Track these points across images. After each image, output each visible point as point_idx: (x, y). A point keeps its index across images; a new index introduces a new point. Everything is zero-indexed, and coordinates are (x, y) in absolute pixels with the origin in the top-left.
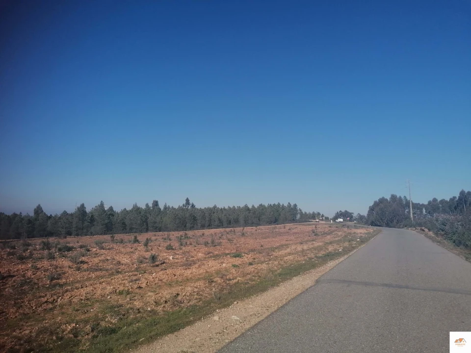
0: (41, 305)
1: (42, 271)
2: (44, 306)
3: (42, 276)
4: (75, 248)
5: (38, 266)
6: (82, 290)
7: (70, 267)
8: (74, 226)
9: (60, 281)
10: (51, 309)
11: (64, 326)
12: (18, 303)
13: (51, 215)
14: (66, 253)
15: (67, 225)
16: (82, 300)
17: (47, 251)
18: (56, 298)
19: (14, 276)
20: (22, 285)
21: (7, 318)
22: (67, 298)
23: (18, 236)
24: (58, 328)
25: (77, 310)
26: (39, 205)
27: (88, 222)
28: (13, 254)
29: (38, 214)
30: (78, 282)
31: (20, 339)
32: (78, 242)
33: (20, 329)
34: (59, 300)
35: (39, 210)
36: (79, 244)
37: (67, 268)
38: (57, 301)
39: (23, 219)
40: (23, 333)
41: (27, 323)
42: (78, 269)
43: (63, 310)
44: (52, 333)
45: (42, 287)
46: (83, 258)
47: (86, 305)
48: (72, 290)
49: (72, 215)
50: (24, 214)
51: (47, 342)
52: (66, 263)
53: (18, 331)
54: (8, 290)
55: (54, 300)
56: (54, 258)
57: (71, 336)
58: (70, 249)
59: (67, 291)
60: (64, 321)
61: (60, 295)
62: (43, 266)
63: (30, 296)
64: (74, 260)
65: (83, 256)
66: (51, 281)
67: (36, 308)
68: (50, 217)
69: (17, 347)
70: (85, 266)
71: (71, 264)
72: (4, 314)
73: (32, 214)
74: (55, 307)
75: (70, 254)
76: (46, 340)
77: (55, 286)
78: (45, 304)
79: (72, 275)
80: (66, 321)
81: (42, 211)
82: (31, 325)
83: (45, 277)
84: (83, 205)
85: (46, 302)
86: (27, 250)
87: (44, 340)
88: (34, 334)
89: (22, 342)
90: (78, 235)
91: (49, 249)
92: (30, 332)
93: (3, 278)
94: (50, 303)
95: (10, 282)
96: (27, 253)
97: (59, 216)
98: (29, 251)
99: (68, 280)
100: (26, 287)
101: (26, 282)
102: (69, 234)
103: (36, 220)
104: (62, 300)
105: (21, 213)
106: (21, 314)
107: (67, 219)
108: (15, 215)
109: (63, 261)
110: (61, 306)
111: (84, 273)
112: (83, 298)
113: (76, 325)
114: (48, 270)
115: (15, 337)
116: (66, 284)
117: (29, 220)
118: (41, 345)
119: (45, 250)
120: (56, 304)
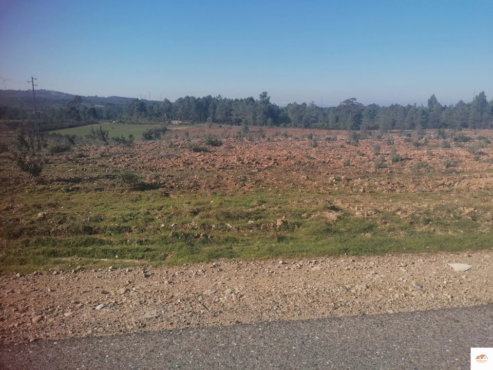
0: (438, 187)
1: (438, 158)
2: (441, 188)
3: (438, 162)
4: (473, 139)
5: (434, 153)
6: (481, 180)
7: (466, 157)
8: (471, 117)
9: (456, 168)
10: (447, 191)
11: (462, 208)
12: (416, 181)
13: (445, 106)
14: (463, 143)
15: (463, 117)
16: (481, 188)
17: (442, 139)
18: (452, 182)
19: (410, 159)
20: (419, 168)
21: (408, 191)
22: (464, 185)
23: (413, 126)
24: (455, 208)
25: (476, 197)
26: (434, 95)
27: (489, 113)
28: (409, 141)
29: (432, 105)
30: (478, 172)
31: (419, 209)
32: (476, 134)
33: (419, 202)
34: (456, 185)
35: (433, 101)
36: (477, 136)
37: (464, 158)
38: (454, 185)
39: (417, 110)
40: (422, 206)
41: (425, 198)
42: (477, 159)
43: (460, 195)
44: (449, 211)
45: (439, 171)
46: (483, 150)
47: (486, 194)
48: (470, 178)
49: (469, 105)
50: (418, 105)
51: (445, 218)
52: (462, 152)
53: (417, 203)
54: (407, 170)
55: (451, 184)
56: (450, 147)
57: (469, 218)
58: (466, 140)
59: (464, 178)
60: (462, 204)
61: (457, 180)
62: (438, 154)
63: (426, 178)
64: (471, 150)
65: (483, 147)
66: (447, 167)
67: (432, 188)
68: (445, 108)
69: (418, 215)
70: (485, 158)
71: (468, 154)
72: (404, 188)
73: (426, 105)
74: (452, 191)
75: (467, 144)
76: (444, 215)
77: (451, 172)
78: (442, 186)
79: (469, 164)
80: (464, 204)
81: (436, 102)
82: (429, 201)
83: (441, 163)
84: (482, 94)
85: (443, 184)
86: (422, 138)
87: (442, 215)
88: (432, 209)
89: (421, 212)
90: (475, 128)
91: (444, 138)
92: (428, 206)
93: (402, 160)
94: (446, 185)
95: (408, 163)
96: (422, 141)
97: (455, 106)
98: (424, 139)
99: (465, 169)
100: (422, 169)
101: (422, 165)
102: (465, 126)
103: (430, 110)
104: (459, 185)
105: (415, 104)
106: (419, 190)
107: (463, 110)
108: (410, 107)
109: (459, 151)
110: (459, 191)
111: (483, 164)
112: (483, 187)
113: (474, 210)
114: (443, 157)
115: (415, 207)
116: (462, 172)
117: (423, 111)
118: (439, 219)
119: (441, 139)
120: (453, 188)
